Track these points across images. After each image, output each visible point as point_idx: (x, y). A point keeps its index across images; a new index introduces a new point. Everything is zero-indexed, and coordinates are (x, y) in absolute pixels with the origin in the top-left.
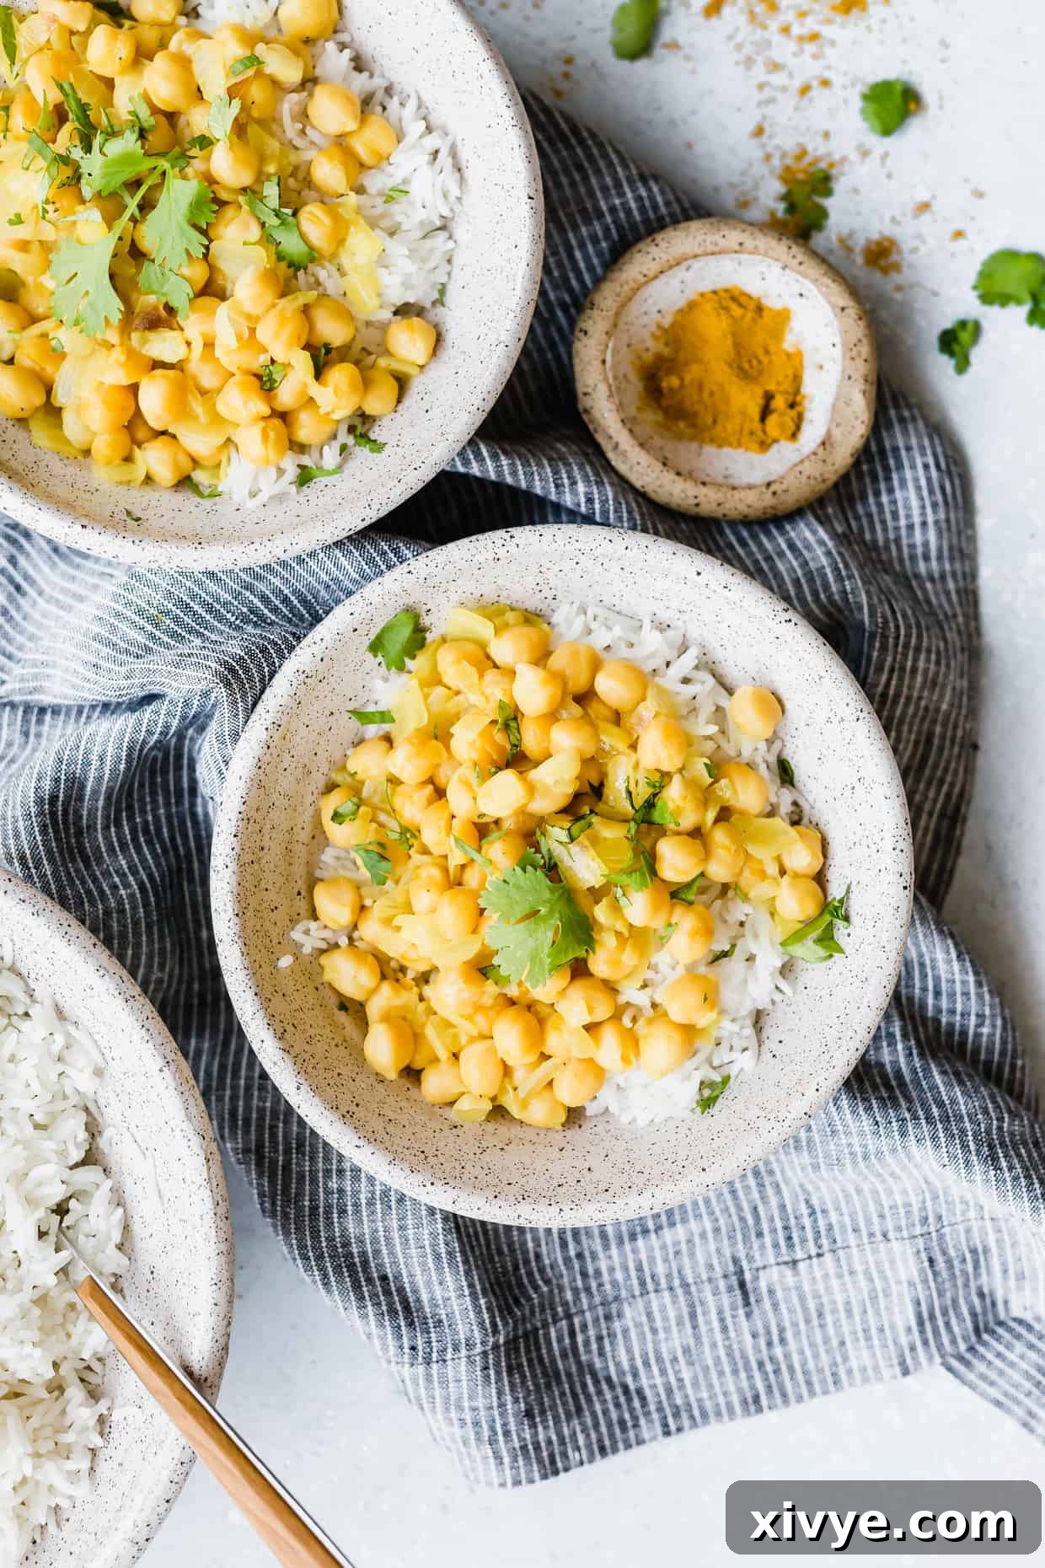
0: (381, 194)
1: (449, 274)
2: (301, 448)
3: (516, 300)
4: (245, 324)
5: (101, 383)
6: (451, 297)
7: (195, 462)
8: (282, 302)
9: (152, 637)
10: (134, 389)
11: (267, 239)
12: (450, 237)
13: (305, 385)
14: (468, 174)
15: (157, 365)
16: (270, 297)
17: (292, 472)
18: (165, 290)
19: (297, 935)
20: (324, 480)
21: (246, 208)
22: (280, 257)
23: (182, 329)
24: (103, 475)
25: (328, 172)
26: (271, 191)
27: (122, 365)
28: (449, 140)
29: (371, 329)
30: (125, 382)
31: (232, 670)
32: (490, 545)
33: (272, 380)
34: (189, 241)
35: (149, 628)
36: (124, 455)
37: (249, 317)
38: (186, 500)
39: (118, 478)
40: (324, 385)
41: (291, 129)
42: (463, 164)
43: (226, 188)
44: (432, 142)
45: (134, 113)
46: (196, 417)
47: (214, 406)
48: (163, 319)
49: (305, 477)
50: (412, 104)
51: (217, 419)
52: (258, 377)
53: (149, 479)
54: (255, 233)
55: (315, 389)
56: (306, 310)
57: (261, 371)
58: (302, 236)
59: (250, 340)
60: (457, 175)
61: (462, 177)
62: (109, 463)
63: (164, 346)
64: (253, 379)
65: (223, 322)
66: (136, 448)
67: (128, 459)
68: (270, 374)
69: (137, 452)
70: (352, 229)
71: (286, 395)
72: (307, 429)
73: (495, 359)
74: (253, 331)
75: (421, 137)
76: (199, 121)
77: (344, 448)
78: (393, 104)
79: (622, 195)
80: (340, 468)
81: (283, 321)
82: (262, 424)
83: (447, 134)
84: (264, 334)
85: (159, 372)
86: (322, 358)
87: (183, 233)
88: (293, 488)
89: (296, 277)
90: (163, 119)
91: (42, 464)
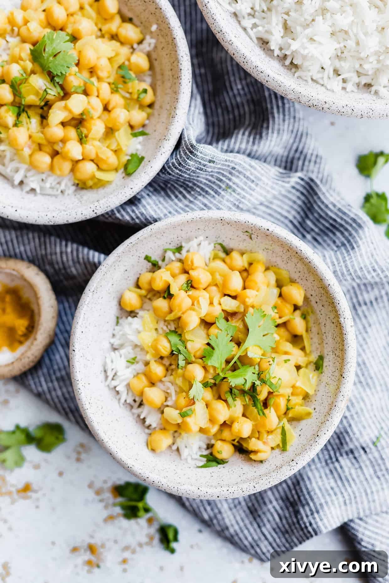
0: (137, 362)
1: (114, 330)
2: (180, 261)
3: (84, 309)
4: (196, 307)
5: (257, 291)
6: (114, 320)
7: (224, 261)
8: (179, 314)
9: (230, 180)
10: (244, 288)
11: (184, 342)
12: (112, 345)
13: (174, 282)
14: (102, 369)
15: (234, 298)
16: (184, 317)
17: (184, 252)
18: (227, 326)
19: (153, 41)
20: (171, 247)
21: (192, 355)
22: (180, 335)
23: (223, 310)
24: (261, 256)
25: (158, 370)
26: (182, 363)
27: (247, 297)
28: (107, 383)
29: (148, 309)
30: (247, 291)
31: (191, 152)
32: (102, 206)
33: (187, 284)
34: (215, 342)
35: (231, 184)
36: (253, 266)
37: (194, 310)
38: (229, 244)
39: (256, 254)
40: (166, 282)
41: (172, 390)
42: (103, 373)
43: (199, 364)
44: (114, 383)
45: (234, 400)
46: (220, 275)
47: (213, 279)
48: (229, 315)
49: (179, 249)
50: (122, 401)
51: (212, 274)
52: (192, 287)
53: (242, 254)
54: (189, 345)
55: (170, 280)
56: (171, 311)
57: (191, 289)
58: (170, 342)
59: (194, 302)
60: (106, 368)
61: (104, 368)
62: (258, 262)
63: (230, 305)
64: (195, 286)
65: (204, 310)
66: (247, 268)
67: (251, 264)
68: (187, 287)
69: (246, 265)
70: (150, 344)
71: (183, 279)
72: (177, 266)
73: (95, 285)
74: (193, 304)
75: (118, 385)
76: (208, 395)
77: (163, 260)
78: (130, 400)
79: (48, 388)
80: (165, 251)
81: (180, 306)
82: (193, 267)
83: (108, 386)
84: (188, 302)
85: (233, 294)
86: (167, 294)
87: (218, 346)
88: (183, 244)
89: (175, 328)
90: (223, 398)
91: (285, 262)
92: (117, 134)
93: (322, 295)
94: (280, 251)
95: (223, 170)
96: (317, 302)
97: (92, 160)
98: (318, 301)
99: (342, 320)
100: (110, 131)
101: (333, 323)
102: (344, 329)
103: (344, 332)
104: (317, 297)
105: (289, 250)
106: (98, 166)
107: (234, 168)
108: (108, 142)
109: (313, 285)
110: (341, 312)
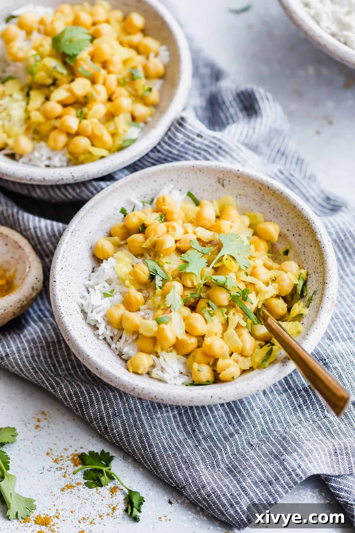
26: (159, 283)
91: (259, 204)
92: (116, 119)
93: (298, 224)
94: (252, 193)
95: (210, 147)
96: (294, 235)
97: (89, 137)
98: (294, 233)
99: (319, 236)
100: (110, 116)
101: (311, 246)
102: (322, 243)
103: (322, 246)
104: (293, 230)
105: (262, 188)
106: (91, 141)
107: (220, 148)
108: (107, 125)
109: (288, 218)
110: (317, 230)
